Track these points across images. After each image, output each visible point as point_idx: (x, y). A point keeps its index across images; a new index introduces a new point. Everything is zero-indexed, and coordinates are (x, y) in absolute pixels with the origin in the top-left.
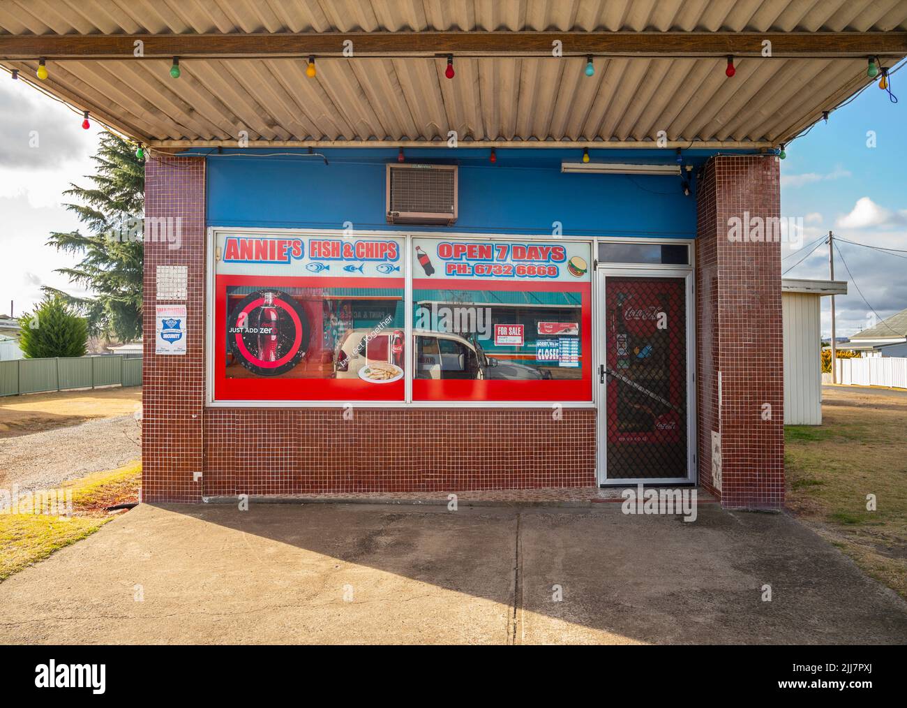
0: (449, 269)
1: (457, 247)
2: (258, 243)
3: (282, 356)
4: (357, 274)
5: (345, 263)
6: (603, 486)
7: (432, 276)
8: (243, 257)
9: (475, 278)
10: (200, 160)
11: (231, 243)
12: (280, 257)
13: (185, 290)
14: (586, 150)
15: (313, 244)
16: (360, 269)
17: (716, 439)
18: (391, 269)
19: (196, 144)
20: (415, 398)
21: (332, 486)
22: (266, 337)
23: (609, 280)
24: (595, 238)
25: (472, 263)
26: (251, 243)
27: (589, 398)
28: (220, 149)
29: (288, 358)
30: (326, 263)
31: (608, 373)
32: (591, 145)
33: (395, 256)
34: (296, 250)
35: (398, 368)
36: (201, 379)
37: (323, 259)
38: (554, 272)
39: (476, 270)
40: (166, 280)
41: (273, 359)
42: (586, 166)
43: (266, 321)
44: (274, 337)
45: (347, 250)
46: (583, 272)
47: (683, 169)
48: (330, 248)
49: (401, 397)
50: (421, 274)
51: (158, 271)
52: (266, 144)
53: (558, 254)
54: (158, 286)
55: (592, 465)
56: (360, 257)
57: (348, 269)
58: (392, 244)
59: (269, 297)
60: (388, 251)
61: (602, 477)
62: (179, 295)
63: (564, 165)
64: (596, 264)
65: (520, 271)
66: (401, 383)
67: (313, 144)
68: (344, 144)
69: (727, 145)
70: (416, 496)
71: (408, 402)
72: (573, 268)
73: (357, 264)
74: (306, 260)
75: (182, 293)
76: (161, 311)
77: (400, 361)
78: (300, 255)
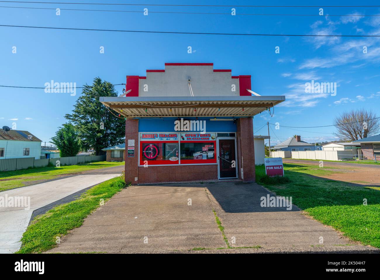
0: (187, 139)
1: (189, 135)
2: (149, 135)
4: (169, 140)
5: (166, 138)
6: (219, 179)
7: (184, 140)
8: (146, 138)
10: (137, 120)
11: (143, 135)
12: (153, 137)
14: (215, 117)
15: (160, 135)
16: (170, 139)
17: (242, 169)
18: (176, 139)
19: (137, 117)
20: (181, 163)
21: (164, 181)
22: (150, 153)
23: (220, 140)
24: (216, 132)
25: (192, 138)
27: (216, 162)
28: (142, 118)
29: (155, 157)
30: (162, 138)
31: (220, 158)
32: (216, 116)
33: (176, 137)
34: (157, 136)
36: (137, 161)
38: (208, 139)
39: (193, 139)
40: (130, 143)
41: (152, 157)
42: (215, 119)
43: (150, 150)
44: (152, 153)
45: (167, 136)
46: (214, 139)
47: (234, 119)
48: (163, 135)
49: (178, 163)
50: (182, 140)
51: (128, 141)
52: (151, 117)
53: (210, 135)
54: (128, 143)
55: (217, 175)
56: (169, 137)
57: (167, 139)
58: (176, 135)
61: (219, 177)
63: (210, 119)
64: (217, 137)
65: (201, 139)
66: (178, 161)
67: (161, 117)
68: (167, 117)
69: (243, 116)
70: (182, 182)
71: (179, 164)
72: (212, 138)
73: (169, 138)
74: (159, 138)
75: (134, 145)
76: (129, 148)
77: (178, 157)
78: (157, 137)
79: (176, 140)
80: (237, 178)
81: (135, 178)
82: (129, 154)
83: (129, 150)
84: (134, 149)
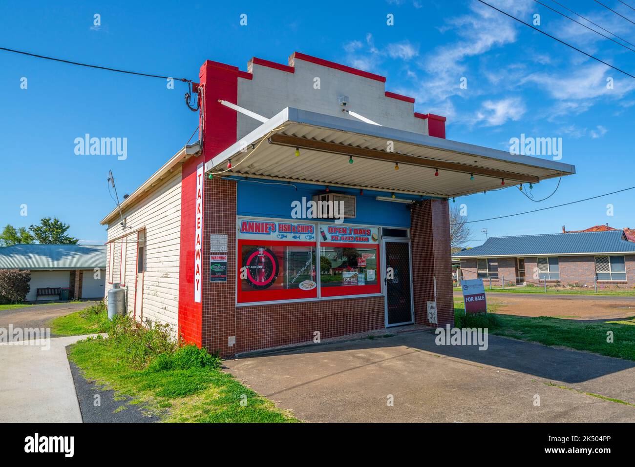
0: (332, 238)
1: (335, 228)
2: (256, 224)
3: (267, 279)
4: (298, 240)
5: (293, 235)
6: (387, 328)
7: (327, 241)
8: (249, 231)
9: (341, 242)
10: (235, 182)
11: (244, 224)
12: (266, 231)
13: (226, 247)
15: (280, 225)
16: (299, 237)
18: (311, 238)
20: (322, 296)
21: (291, 341)
22: (260, 270)
23: (387, 243)
24: (381, 227)
25: (340, 236)
26: (253, 223)
27: (381, 292)
29: (270, 280)
30: (285, 234)
31: (387, 281)
33: (312, 232)
34: (273, 228)
35: (314, 283)
37: (284, 232)
38: (367, 239)
39: (342, 238)
40: (216, 242)
41: (263, 281)
43: (260, 262)
44: (263, 270)
45: (294, 229)
46: (377, 240)
48: (287, 227)
49: (316, 296)
50: (323, 240)
51: (211, 237)
52: (270, 178)
53: (369, 232)
54: (211, 245)
55: (383, 320)
56: (299, 232)
57: (294, 237)
58: (310, 227)
59: (261, 250)
60: (310, 230)
61: (387, 324)
62: (223, 249)
63: (377, 197)
64: (382, 237)
65: (356, 239)
66: (315, 289)
71: (319, 298)
72: (373, 239)
73: (298, 235)
74: (277, 233)
75: (225, 249)
76: (213, 258)
77: (315, 280)
78: (274, 230)
79: (312, 240)
80: (413, 324)
81: (229, 337)
82: (213, 273)
83: (213, 264)
84: (226, 261)
